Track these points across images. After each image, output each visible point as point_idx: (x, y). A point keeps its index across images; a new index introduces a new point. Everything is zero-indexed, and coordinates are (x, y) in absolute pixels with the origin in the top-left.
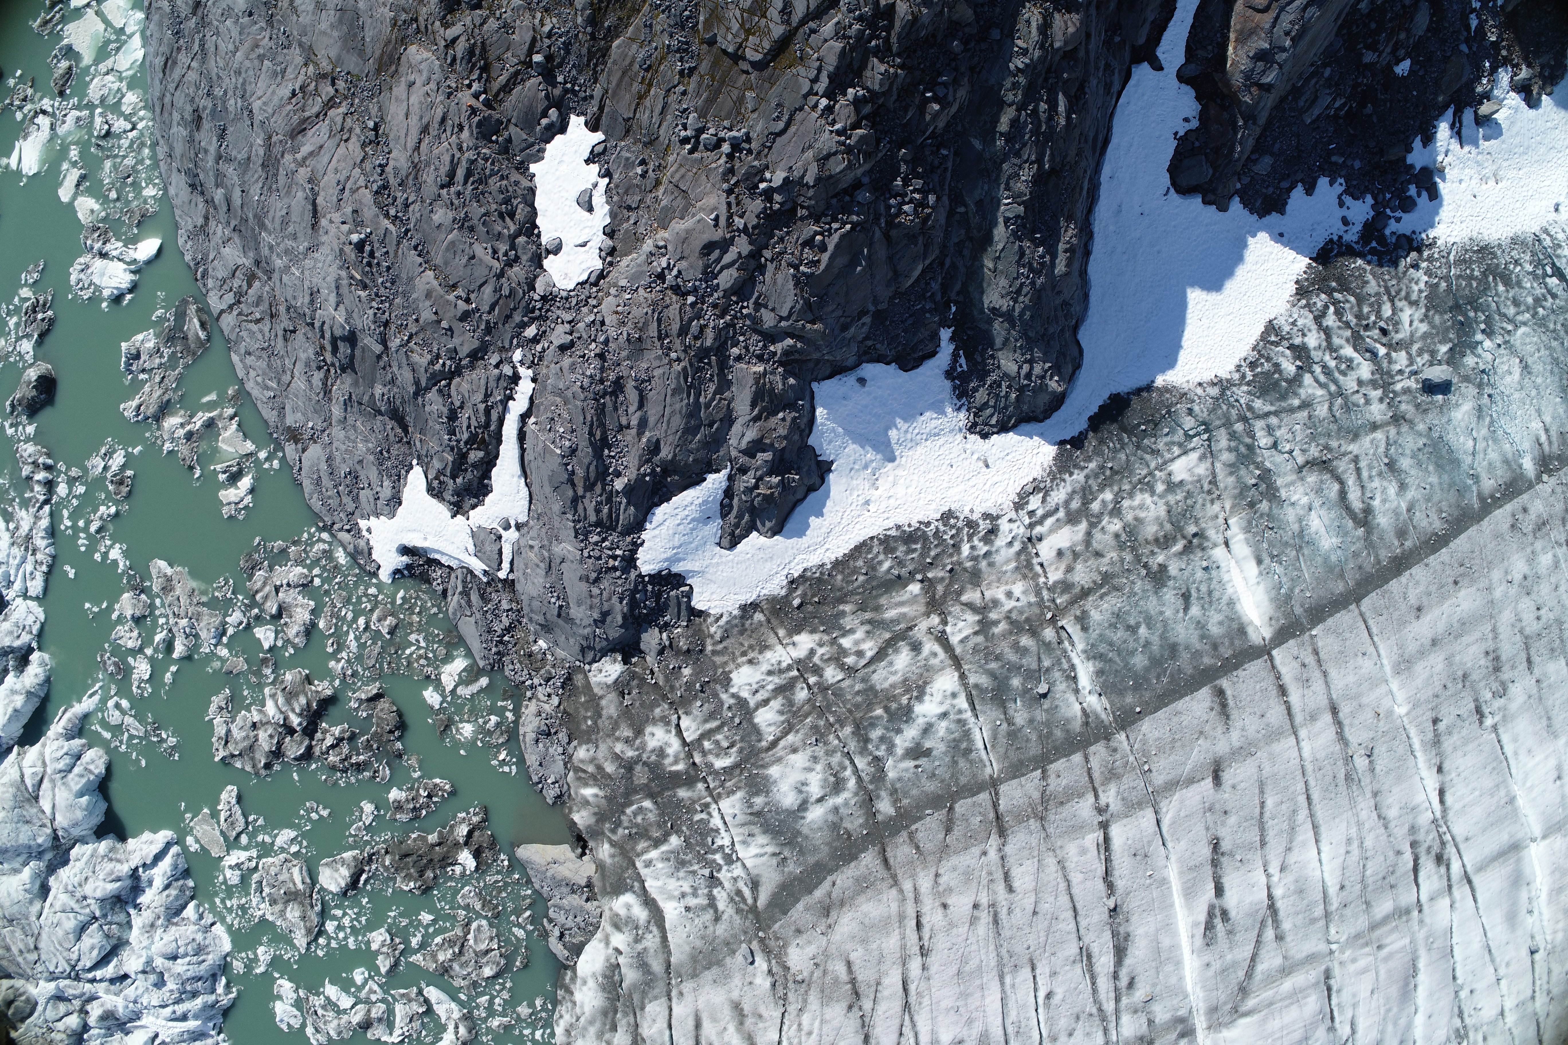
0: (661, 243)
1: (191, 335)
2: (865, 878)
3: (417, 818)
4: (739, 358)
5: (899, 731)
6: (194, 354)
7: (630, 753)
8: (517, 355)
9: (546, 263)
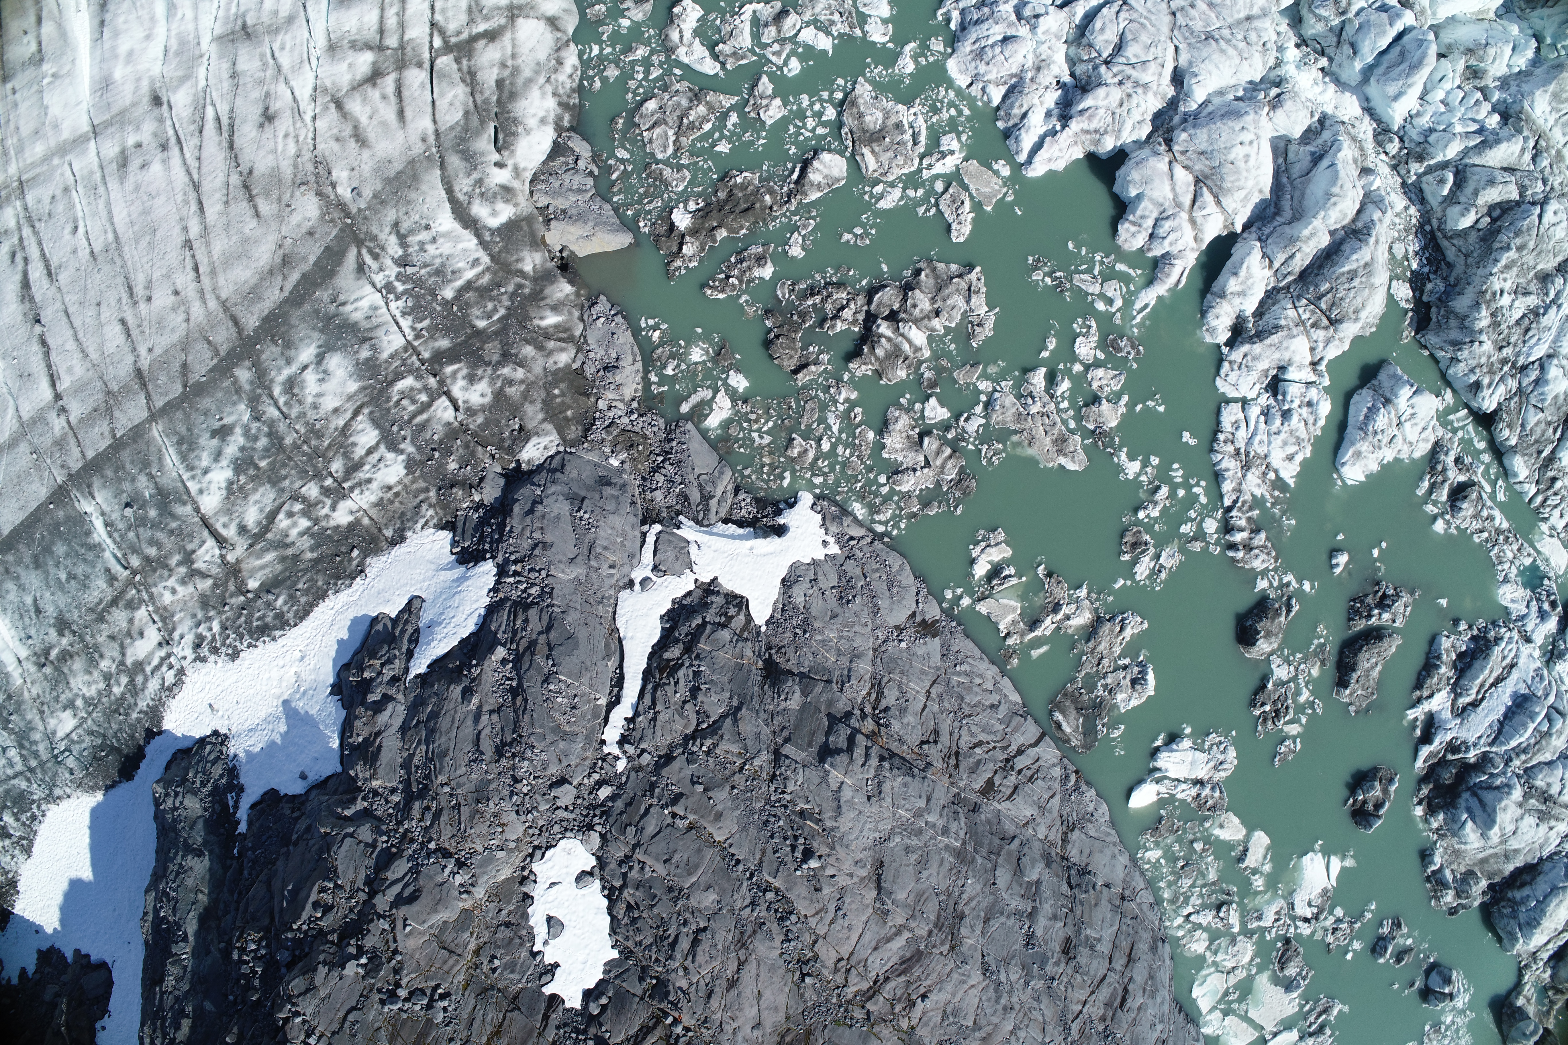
0: (464, 896)
1: (1073, 713)
2: (252, 302)
3: (739, 253)
4: (393, 791)
5: (242, 449)
6: (1065, 695)
7: (506, 371)
8: (621, 765)
9: (593, 862)
